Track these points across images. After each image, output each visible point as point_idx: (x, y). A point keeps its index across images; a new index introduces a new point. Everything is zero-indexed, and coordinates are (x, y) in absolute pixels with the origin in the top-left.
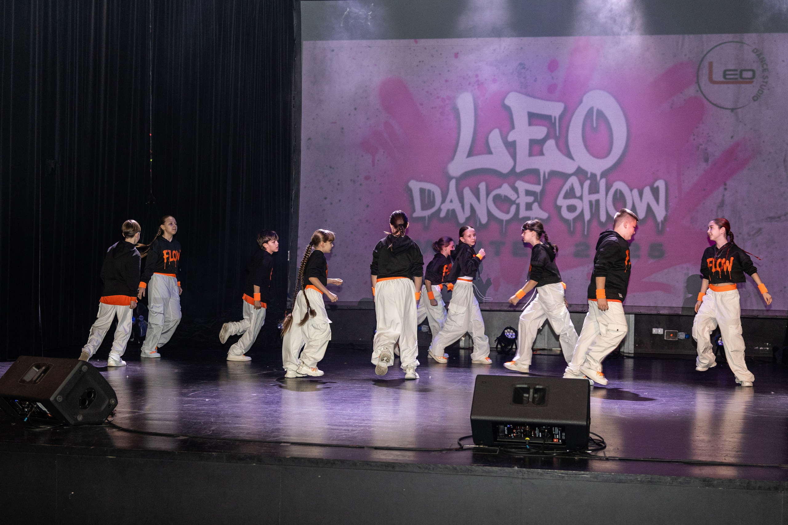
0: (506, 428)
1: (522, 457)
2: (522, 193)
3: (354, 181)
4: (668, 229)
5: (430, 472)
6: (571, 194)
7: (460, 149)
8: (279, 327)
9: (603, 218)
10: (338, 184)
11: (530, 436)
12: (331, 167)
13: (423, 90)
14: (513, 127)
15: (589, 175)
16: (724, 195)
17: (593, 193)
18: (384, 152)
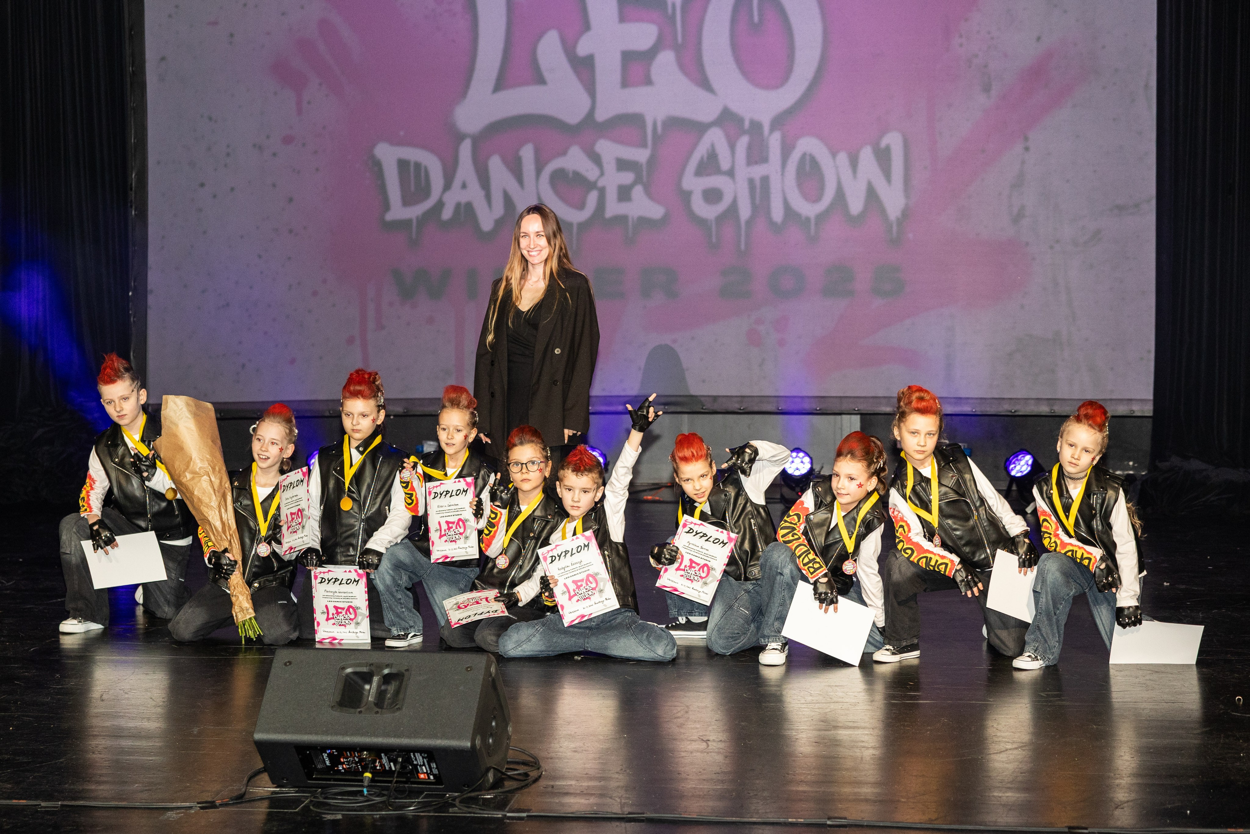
0: (325, 755)
1: (339, 817)
2: (609, 165)
3: (260, 148)
4: (911, 236)
6: (709, 166)
7: (477, 74)
9: (777, 213)
10: (228, 155)
11: (372, 770)
12: (210, 119)
14: (586, 26)
15: (747, 124)
16: (1023, 162)
17: (756, 163)
18: (320, 84)
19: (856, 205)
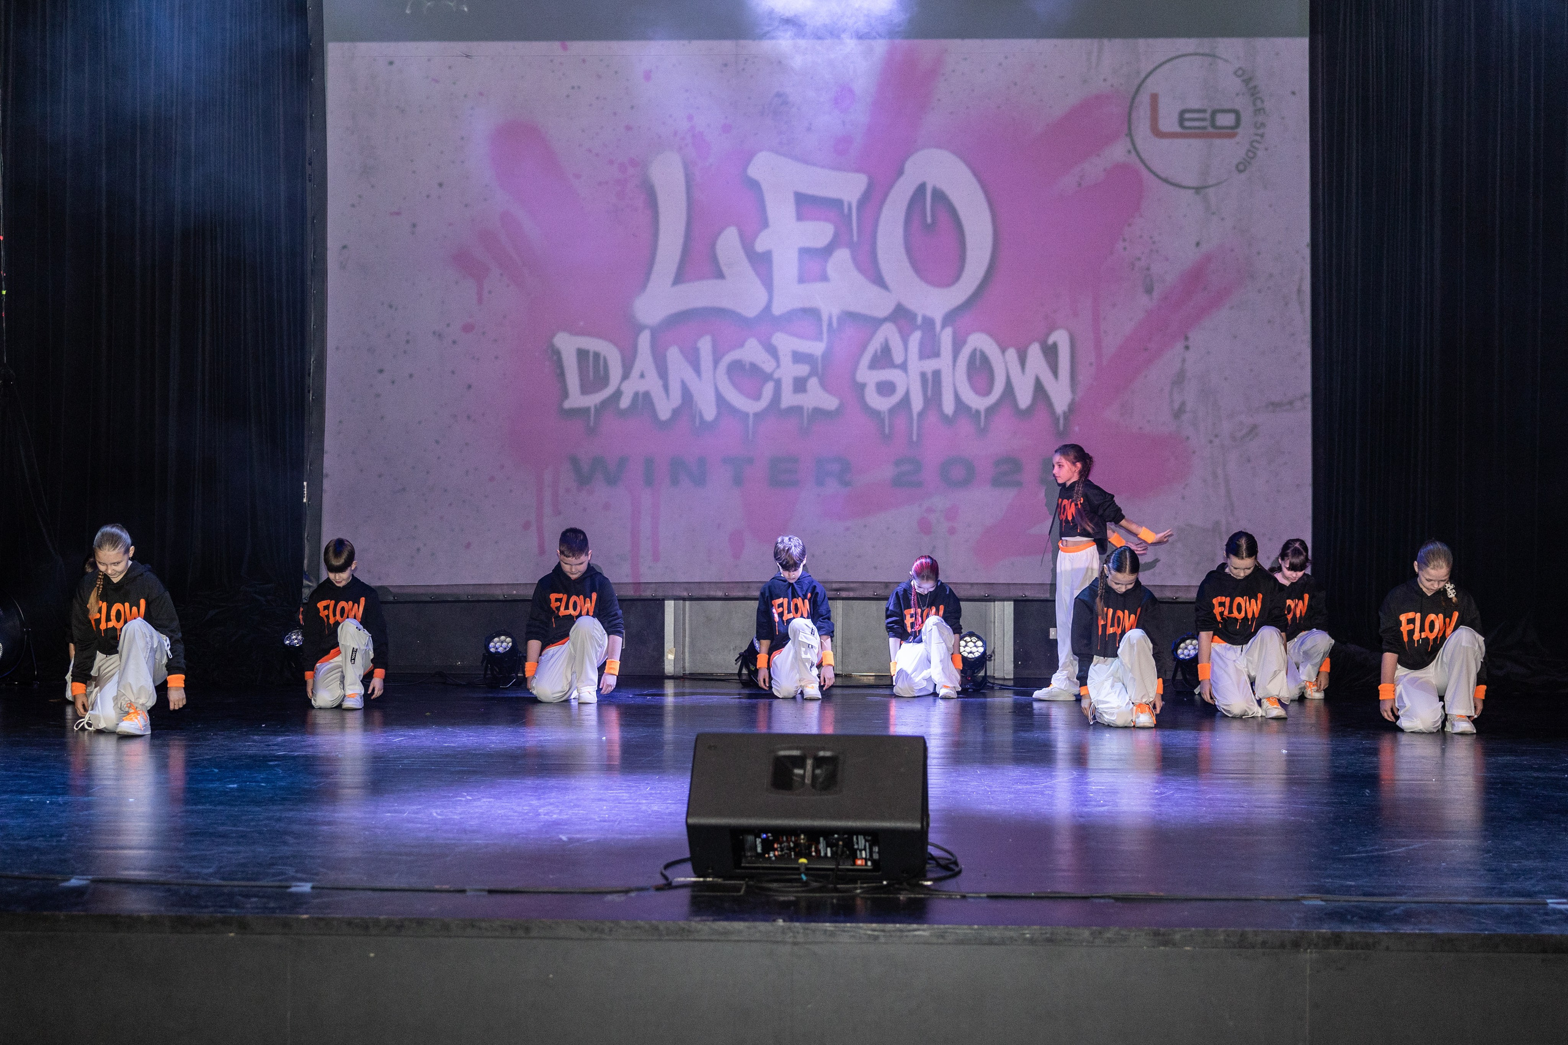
0: (758, 841)
1: (792, 898)
2: (786, 359)
3: (440, 335)
4: (1077, 429)
5: (604, 936)
6: (883, 359)
7: (657, 268)
8: (288, 642)
9: (949, 407)
10: (408, 342)
11: (808, 856)
12: (391, 306)
13: (580, 145)
14: (765, 224)
15: (919, 320)
16: (1184, 360)
17: (929, 357)
18: (501, 275)
19: (1024, 398)
